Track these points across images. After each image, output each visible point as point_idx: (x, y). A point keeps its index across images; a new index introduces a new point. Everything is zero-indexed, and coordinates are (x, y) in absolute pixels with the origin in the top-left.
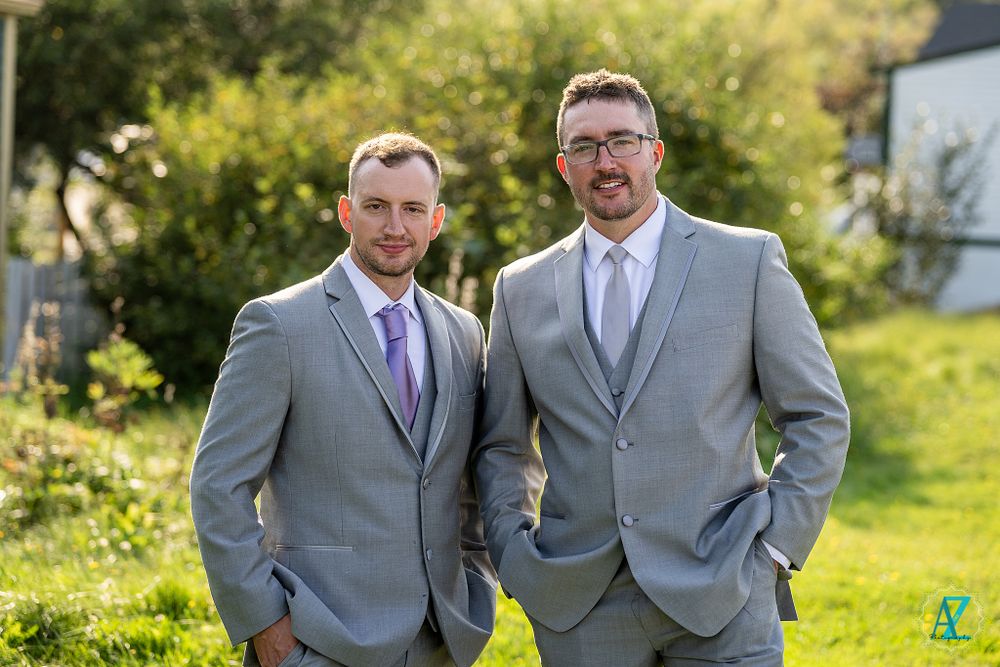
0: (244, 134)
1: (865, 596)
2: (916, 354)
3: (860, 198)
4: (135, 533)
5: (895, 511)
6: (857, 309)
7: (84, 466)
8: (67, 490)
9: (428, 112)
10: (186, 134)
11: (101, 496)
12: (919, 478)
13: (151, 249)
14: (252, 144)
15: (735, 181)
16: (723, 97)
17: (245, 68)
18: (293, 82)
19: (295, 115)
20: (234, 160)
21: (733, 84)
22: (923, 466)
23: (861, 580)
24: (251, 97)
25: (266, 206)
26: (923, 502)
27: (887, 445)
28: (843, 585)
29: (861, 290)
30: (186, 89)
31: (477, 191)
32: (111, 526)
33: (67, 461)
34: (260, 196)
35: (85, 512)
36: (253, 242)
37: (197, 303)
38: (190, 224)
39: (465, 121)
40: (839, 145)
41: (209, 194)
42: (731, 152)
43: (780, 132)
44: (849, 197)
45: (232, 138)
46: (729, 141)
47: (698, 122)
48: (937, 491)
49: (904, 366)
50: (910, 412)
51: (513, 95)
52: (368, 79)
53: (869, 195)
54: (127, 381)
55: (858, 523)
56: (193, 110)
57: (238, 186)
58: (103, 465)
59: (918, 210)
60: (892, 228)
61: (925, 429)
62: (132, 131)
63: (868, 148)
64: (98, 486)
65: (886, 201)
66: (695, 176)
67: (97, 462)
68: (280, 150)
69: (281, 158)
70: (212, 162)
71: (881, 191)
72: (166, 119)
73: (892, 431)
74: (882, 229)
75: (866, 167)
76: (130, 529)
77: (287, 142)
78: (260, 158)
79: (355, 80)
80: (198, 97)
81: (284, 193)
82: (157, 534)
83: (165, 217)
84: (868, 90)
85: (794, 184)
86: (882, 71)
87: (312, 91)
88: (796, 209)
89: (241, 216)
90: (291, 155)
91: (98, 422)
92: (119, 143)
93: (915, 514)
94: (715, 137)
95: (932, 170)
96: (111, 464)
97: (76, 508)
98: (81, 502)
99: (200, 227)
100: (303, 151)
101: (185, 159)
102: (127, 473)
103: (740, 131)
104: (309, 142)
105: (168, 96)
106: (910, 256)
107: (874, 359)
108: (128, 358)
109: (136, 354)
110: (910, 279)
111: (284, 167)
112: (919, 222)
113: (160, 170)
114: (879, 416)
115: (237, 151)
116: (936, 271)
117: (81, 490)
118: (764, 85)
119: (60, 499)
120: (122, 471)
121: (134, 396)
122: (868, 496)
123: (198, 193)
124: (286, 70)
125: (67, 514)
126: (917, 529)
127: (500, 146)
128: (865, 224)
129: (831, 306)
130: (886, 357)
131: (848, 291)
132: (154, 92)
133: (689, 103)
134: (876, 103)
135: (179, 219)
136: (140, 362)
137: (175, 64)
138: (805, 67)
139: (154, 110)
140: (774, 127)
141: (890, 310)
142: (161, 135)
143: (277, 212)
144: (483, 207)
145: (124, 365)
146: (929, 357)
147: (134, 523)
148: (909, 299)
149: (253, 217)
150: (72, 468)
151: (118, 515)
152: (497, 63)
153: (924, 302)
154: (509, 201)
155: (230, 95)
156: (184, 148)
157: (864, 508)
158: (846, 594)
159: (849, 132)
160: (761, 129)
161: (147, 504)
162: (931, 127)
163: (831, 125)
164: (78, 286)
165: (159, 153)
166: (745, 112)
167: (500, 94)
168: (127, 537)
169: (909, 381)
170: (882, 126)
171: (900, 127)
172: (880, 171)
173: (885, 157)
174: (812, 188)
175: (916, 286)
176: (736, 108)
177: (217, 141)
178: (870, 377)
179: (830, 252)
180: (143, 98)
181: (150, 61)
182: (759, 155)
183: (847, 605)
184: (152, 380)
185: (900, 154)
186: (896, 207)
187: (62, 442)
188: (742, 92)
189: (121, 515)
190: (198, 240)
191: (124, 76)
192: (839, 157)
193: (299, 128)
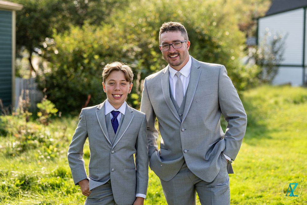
0: (79, 42)
1: (255, 165)
2: (267, 97)
3: (250, 55)
4: (52, 153)
5: (262, 141)
6: (251, 85)
7: (37, 135)
8: (32, 142)
9: (130, 34)
10: (63, 42)
11: (42, 144)
12: (269, 131)
13: (55, 74)
14: (82, 44)
15: (216, 51)
16: (212, 28)
17: (80, 23)
18: (93, 27)
19: (94, 36)
20: (77, 49)
21: (215, 24)
22: (270, 128)
23: (253, 161)
24: (81, 31)
25: (86, 61)
26: (270, 138)
27: (260, 123)
28: (248, 162)
29: (251, 80)
30: (63, 29)
31: (145, 56)
32: (45, 152)
33: (32, 134)
34: (84, 59)
35: (37, 148)
36: (83, 71)
37: (68, 89)
38: (65, 67)
39: (141, 36)
40: (244, 40)
41: (70, 59)
42: (215, 43)
43: (228, 37)
44: (248, 54)
45: (76, 43)
46: (214, 40)
47: (205, 35)
48: (274, 135)
49: (264, 100)
50: (266, 113)
51: (154, 29)
52: (113, 26)
53: (253, 53)
54: (48, 111)
55: (252, 144)
56: (65, 35)
57: (78, 56)
58: (42, 135)
59: (266, 57)
60: (259, 62)
61: (270, 118)
63: (252, 40)
64: (41, 141)
65: (258, 55)
66: (205, 50)
67: (40, 134)
68: (90, 46)
69: (90, 48)
70: (71, 50)
71: (256, 52)
72: (58, 38)
73: (261, 118)
74: (257, 63)
75: (252, 46)
76: (50, 152)
77: (91, 44)
78: (84, 48)
79: (110, 26)
80: (66, 32)
81: (91, 58)
82: (58, 154)
83: (58, 65)
84: (252, 25)
85: (232, 51)
86: (256, 19)
87: (98, 29)
88: (233, 58)
89: (79, 64)
90: (93, 47)
91: (41, 123)
92: (45, 45)
93: (268, 141)
94: (210, 38)
95: (270, 46)
96: (45, 134)
97: (35, 147)
98: (36, 145)
99: (68, 68)
100: (96, 46)
101: (64, 49)
102: (49, 137)
103: (216, 36)
104: (98, 43)
105: (58, 31)
106: (264, 70)
107: (255, 99)
108: (48, 105)
109: (50, 104)
110: (265, 76)
111: (91, 50)
112: (267, 61)
113: (56, 52)
114: (257, 115)
115: (78, 46)
116: (272, 74)
117: (36, 142)
118: (223, 24)
119: (30, 145)
120: (48, 136)
121: (50, 115)
122: (255, 137)
123: (67, 58)
124: (91, 24)
125: (32, 149)
126: (268, 146)
127: (150, 43)
128: (252, 62)
129: (243, 85)
130: (259, 98)
131: (248, 80)
132: (54, 31)
133: (203, 29)
134: (254, 28)
135: (62, 66)
136: (52, 106)
137: (60, 23)
138: (235, 19)
139: (54, 36)
140: (226, 36)
141: (260, 85)
142: (57, 42)
143: (89, 63)
144: (146, 60)
145: (47, 107)
146: (271, 98)
147: (51, 151)
148: (265, 82)
149: (82, 64)
150: (34, 136)
151: (47, 149)
152: (149, 20)
153: (269, 82)
154: (153, 58)
155: (75, 31)
156: (63, 46)
157: (254, 140)
158: (250, 165)
159: (247, 36)
160: (223, 36)
161: (55, 146)
162: (270, 34)
163: (242, 35)
164: (35, 85)
165: (56, 47)
166: (218, 31)
167: (150, 29)
168: (49, 155)
169: (265, 105)
170: (256, 34)
171: (261, 35)
172: (256, 47)
173: (257, 43)
174: (237, 52)
175: (266, 78)
176: (216, 30)
177: (72, 44)
178: (254, 104)
179: (243, 70)
180: (52, 33)
181: (53, 22)
182: (222, 43)
183: (250, 168)
184: (55, 111)
185: (261, 42)
186: (260, 56)
187: (31, 129)
188: (217, 26)
189: (47, 148)
190: (67, 71)
191: (46, 26)
192: (245, 43)
193: (95, 40)
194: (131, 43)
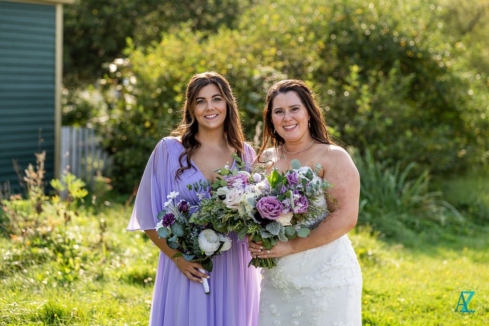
0: (172, 62)
9: (270, 47)
10: (147, 63)
13: (127, 122)
19: (199, 51)
20: (166, 75)
25: (178, 99)
34: (176, 94)
38: (141, 109)
45: (165, 64)
51: (318, 37)
56: (150, 49)
62: (119, 61)
68: (190, 70)
70: (154, 77)
72: (137, 55)
77: (193, 65)
78: (178, 73)
79: (235, 33)
89: (166, 105)
92: (113, 68)
115: (167, 70)
132: (129, 42)
139: (127, 51)
142: (134, 63)
149: (173, 106)
156: (147, 70)
165: (133, 73)
177: (158, 65)
193: (200, 58)
194: (269, 64)
